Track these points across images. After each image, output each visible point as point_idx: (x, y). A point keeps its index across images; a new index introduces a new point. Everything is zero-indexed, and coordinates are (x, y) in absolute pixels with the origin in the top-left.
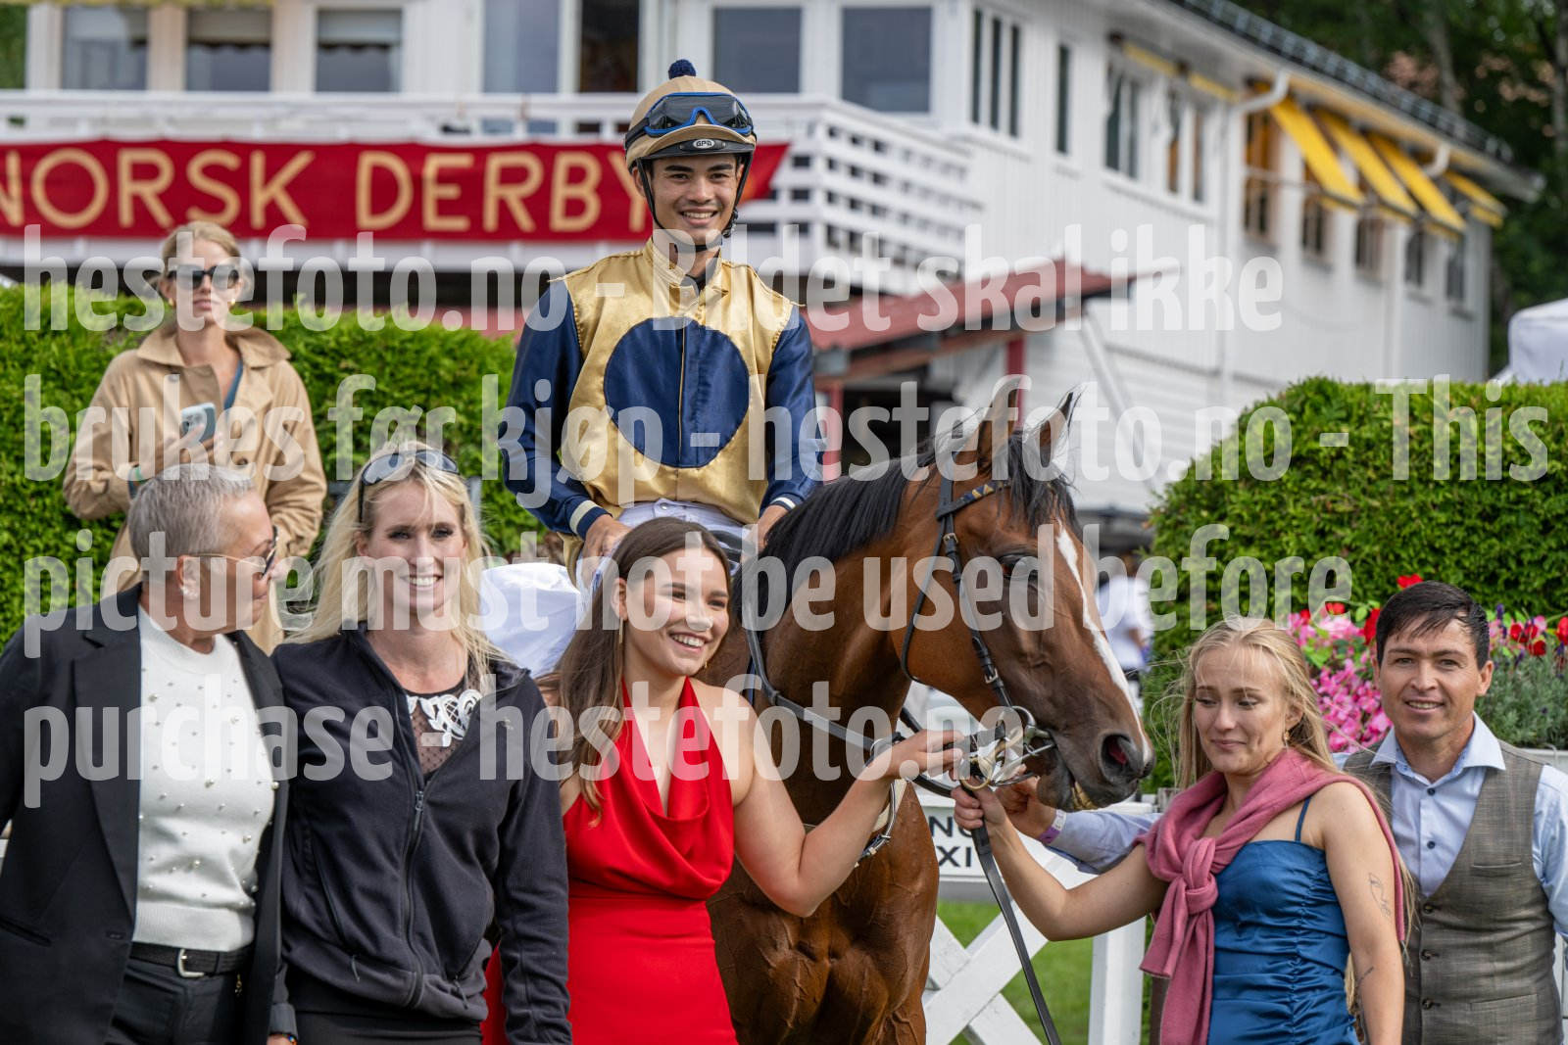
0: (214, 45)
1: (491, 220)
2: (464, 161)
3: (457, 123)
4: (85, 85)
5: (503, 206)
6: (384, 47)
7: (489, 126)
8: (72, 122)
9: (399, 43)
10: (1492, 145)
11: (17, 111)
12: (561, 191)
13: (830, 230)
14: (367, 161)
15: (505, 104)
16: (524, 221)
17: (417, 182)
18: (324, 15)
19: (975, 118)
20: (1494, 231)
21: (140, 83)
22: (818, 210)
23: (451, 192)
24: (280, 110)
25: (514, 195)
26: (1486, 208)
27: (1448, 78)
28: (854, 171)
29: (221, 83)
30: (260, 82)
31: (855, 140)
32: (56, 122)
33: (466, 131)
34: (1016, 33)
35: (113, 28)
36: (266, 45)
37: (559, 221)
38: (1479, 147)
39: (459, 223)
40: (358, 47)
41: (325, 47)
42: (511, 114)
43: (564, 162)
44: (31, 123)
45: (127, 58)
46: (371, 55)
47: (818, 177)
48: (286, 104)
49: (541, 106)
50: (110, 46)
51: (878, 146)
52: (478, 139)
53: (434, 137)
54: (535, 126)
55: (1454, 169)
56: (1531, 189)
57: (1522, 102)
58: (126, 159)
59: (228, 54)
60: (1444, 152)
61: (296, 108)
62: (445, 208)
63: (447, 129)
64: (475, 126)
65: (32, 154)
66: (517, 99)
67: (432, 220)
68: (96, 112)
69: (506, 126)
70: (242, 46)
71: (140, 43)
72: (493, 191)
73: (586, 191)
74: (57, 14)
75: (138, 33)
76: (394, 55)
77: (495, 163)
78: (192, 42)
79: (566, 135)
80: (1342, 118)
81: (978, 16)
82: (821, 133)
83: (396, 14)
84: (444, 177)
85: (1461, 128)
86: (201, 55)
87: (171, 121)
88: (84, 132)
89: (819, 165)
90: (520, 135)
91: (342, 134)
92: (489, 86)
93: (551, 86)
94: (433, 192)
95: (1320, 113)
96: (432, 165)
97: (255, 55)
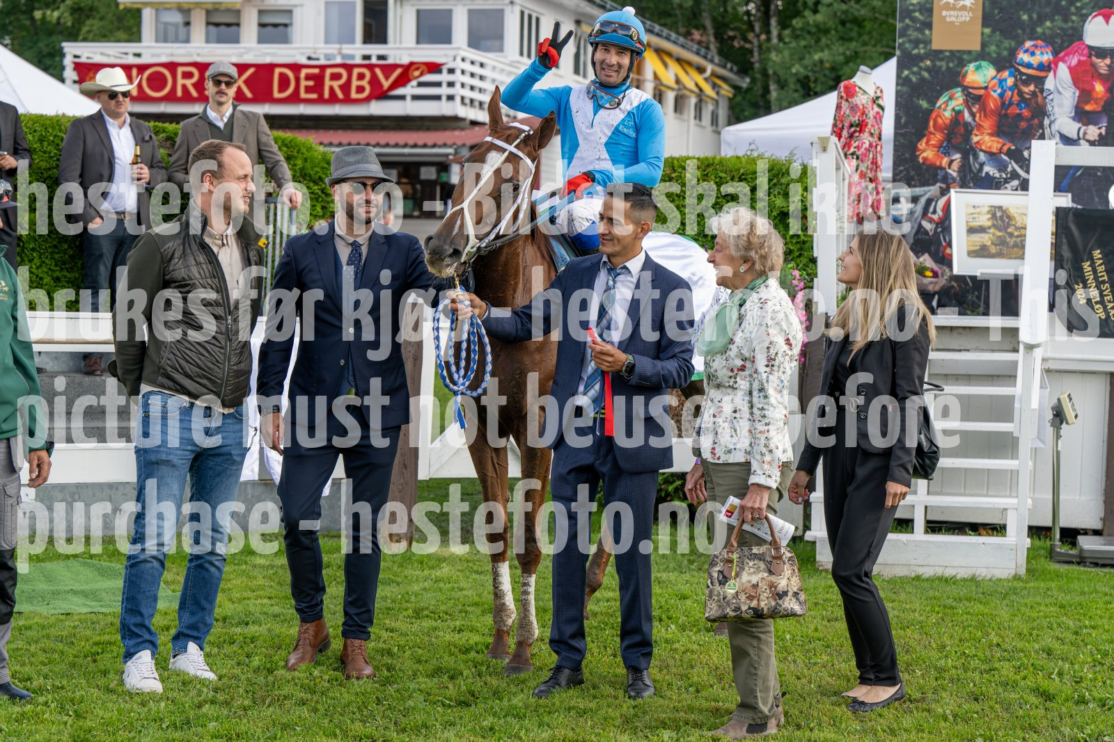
0: (217, 25)
1: (326, 95)
2: (316, 71)
3: (313, 56)
4: (166, 41)
5: (331, 89)
6: (286, 25)
7: (327, 57)
8: (158, 55)
9: (291, 24)
10: (729, 65)
11: (137, 51)
12: (355, 83)
13: (463, 98)
14: (277, 71)
15: (333, 49)
16: (340, 95)
17: (297, 80)
18: (261, 12)
19: (521, 54)
20: (730, 99)
21: (187, 41)
22: (458, 91)
23: (311, 83)
24: (242, 51)
25: (336, 84)
26: (726, 90)
27: (712, 39)
28: (472, 75)
29: (220, 40)
30: (236, 40)
31: (472, 63)
32: (154, 55)
33: (318, 59)
34: (538, 20)
35: (177, 18)
36: (238, 25)
37: (354, 95)
38: (724, 67)
39: (314, 96)
40: (276, 25)
41: (262, 25)
42: (335, 52)
43: (356, 71)
44: (143, 56)
45: (182, 30)
46: (281, 28)
47: (458, 77)
48: (245, 48)
49: (347, 49)
50: (176, 25)
51: (482, 65)
52: (323, 62)
53: (304, 61)
54: (344, 56)
55: (713, 74)
56: (745, 83)
57: (742, 48)
58: (180, 70)
59: (223, 28)
60: (710, 68)
61: (249, 50)
62: (308, 90)
63: (309, 58)
64: (322, 57)
65: (142, 68)
66: (337, 46)
67: (303, 95)
68: (169, 51)
69: (334, 57)
70: (228, 25)
71: (188, 24)
72: (328, 83)
73: (365, 83)
74: (154, 11)
75: (187, 20)
76: (289, 29)
77: (328, 72)
78: (208, 24)
79: (358, 61)
80: (669, 54)
81: (522, 13)
82: (459, 59)
83: (290, 12)
84: (308, 77)
85: (717, 59)
86: (211, 28)
87: (198, 55)
88: (164, 59)
89: (458, 72)
90: (339, 60)
91: (268, 60)
92: (326, 42)
93: (352, 41)
94: (303, 83)
95: (659, 52)
96: (304, 72)
97: (234, 28)
